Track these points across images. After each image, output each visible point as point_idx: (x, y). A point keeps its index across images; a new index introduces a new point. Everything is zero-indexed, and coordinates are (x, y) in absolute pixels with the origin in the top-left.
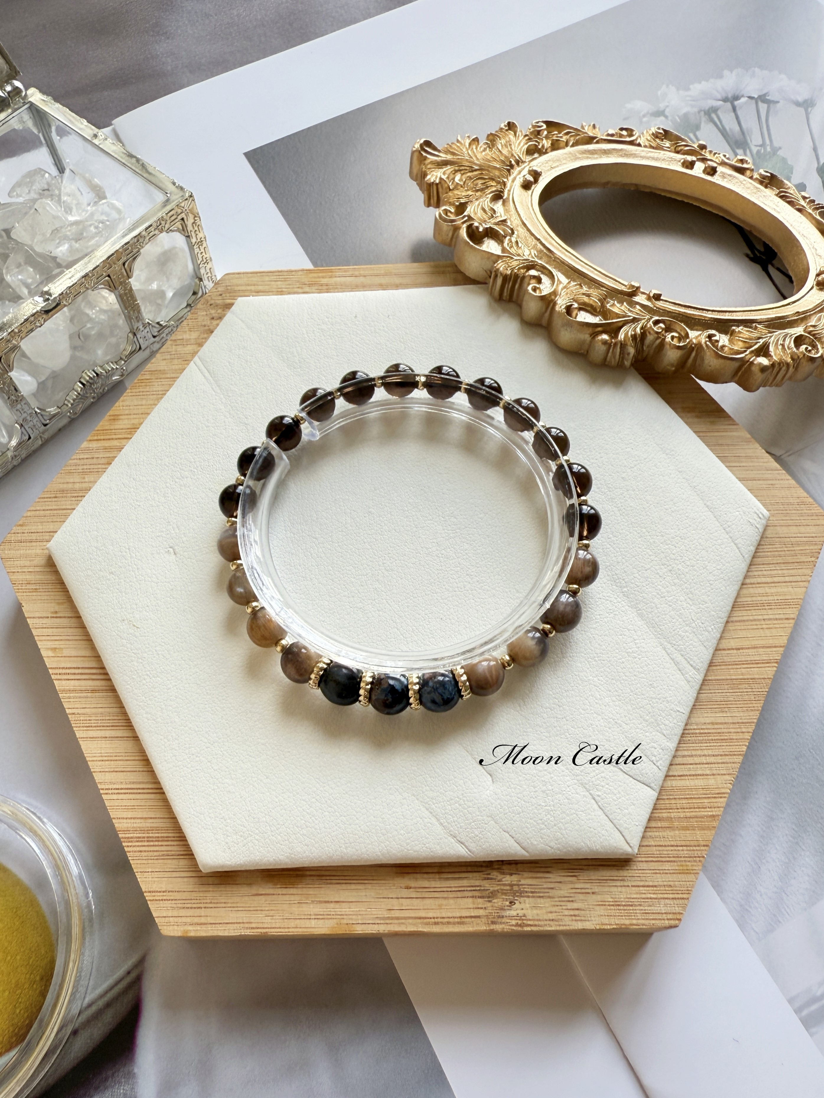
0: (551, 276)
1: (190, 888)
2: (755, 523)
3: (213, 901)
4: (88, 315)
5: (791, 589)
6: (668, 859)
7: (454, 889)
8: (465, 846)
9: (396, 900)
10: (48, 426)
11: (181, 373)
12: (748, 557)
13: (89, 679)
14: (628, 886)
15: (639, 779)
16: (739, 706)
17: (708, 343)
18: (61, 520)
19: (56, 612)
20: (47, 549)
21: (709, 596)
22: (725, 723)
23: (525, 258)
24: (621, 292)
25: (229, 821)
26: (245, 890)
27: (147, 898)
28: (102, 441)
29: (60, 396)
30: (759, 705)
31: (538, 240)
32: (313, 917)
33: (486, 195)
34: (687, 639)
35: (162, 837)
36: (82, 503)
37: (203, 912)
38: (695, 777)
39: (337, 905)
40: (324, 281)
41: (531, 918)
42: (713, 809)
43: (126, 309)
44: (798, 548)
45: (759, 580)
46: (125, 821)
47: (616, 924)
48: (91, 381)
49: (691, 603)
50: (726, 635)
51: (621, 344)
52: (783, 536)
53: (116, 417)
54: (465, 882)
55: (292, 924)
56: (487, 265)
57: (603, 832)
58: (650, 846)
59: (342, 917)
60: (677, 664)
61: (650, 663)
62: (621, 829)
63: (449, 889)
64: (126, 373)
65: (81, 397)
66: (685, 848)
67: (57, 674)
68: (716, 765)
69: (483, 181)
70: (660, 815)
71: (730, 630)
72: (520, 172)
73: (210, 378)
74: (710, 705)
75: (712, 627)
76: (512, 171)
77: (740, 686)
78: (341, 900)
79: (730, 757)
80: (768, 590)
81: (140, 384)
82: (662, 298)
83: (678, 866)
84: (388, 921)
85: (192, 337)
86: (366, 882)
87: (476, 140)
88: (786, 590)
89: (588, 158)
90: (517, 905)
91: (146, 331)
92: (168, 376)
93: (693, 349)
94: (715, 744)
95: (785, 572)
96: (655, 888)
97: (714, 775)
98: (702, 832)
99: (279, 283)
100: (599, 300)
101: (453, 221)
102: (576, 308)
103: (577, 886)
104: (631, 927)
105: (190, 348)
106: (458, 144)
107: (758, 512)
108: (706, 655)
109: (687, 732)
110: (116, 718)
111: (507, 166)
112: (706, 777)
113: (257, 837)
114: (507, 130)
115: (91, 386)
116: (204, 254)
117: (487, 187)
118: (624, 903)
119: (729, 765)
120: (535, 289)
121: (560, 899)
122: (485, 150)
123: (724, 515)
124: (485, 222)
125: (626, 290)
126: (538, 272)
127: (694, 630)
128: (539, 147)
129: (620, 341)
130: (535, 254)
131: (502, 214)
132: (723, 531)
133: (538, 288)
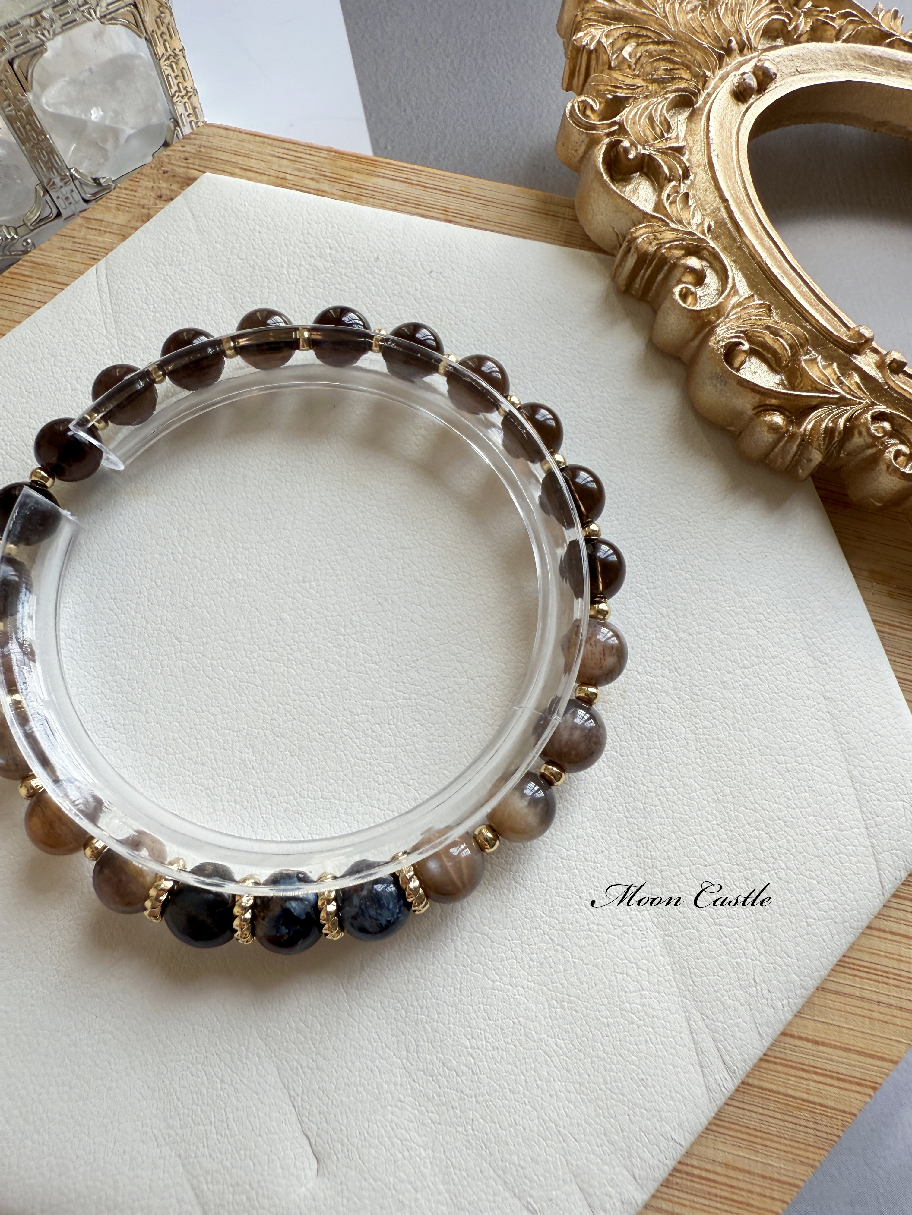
0: (722, 275)
12: (890, 888)
16: (782, 1148)
21: (798, 945)
22: (749, 1172)
23: (689, 229)
24: (837, 342)
31: (725, 201)
33: (666, 93)
34: (732, 1013)
40: (358, 178)
43: (24, 144)
45: (895, 927)
49: (762, 950)
51: (803, 439)
56: (621, 223)
60: (700, 1052)
61: (654, 1040)
69: (670, 66)
72: (741, 64)
73: (109, 304)
74: (736, 1131)
75: (785, 1002)
76: (727, 59)
77: (796, 1113)
82: (906, 369)
85: (116, 221)
91: (68, 188)
92: (56, 277)
94: (719, 1205)
100: (791, 346)
101: (593, 127)
102: (744, 351)
105: (108, 238)
111: (722, 48)
117: (672, 79)
120: (684, 296)
122: (693, 10)
123: (876, 802)
124: (645, 143)
125: (845, 338)
126: (704, 263)
127: (751, 1000)
128: (790, 28)
129: (805, 434)
130: (709, 227)
131: (682, 135)
132: (864, 830)
133: (692, 293)
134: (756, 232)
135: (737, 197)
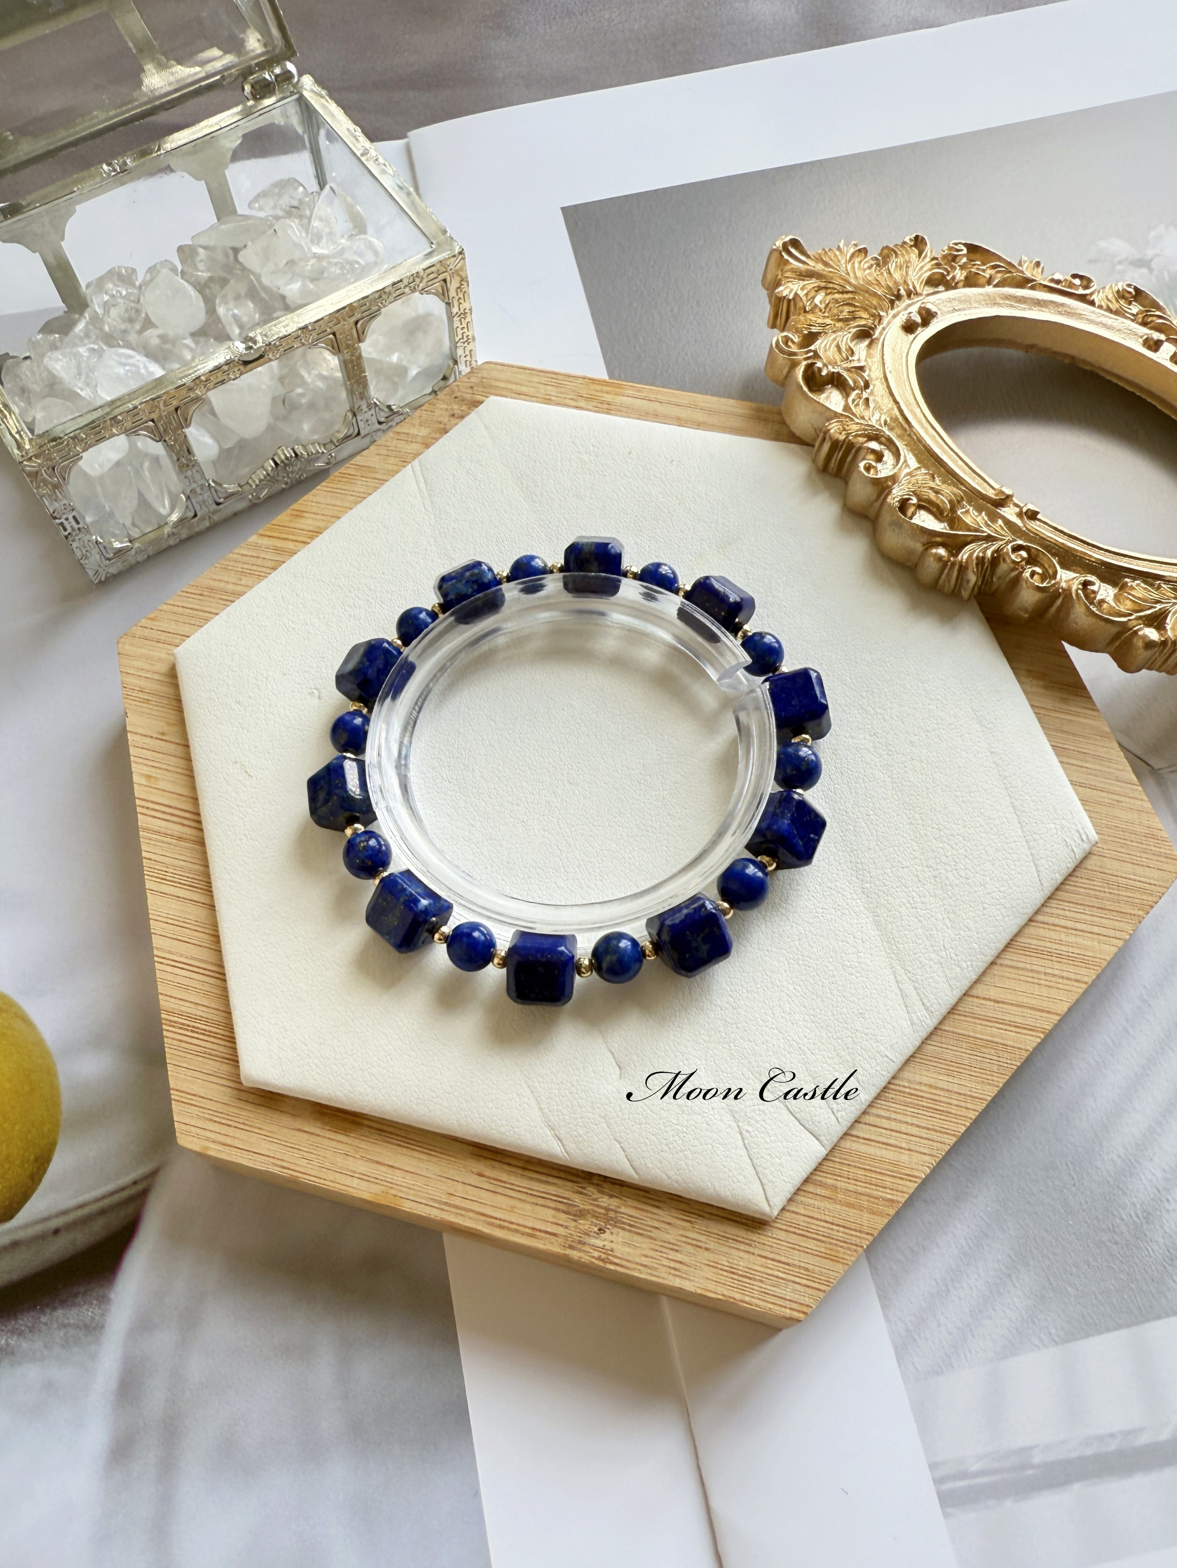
0: (897, 454)
1: (226, 1099)
2: (1073, 844)
3: (246, 1122)
4: (302, 377)
5: (1097, 944)
6: (814, 1236)
7: (535, 1193)
8: (563, 1145)
9: (461, 1185)
10: (221, 506)
11: (393, 476)
12: (1048, 888)
13: (178, 823)
14: (754, 1254)
15: (807, 1126)
16: (973, 1074)
17: (1080, 592)
18: (200, 624)
19: (163, 734)
20: (173, 655)
21: (977, 923)
22: (948, 1091)
23: (870, 423)
24: (986, 498)
25: (289, 1033)
26: (286, 1120)
27: (172, 1097)
28: (275, 540)
29: (245, 471)
30: (1000, 1080)
31: (897, 403)
32: (357, 1175)
33: (850, 329)
34: (928, 969)
35: (210, 1032)
36: (229, 609)
37: (231, 1131)
38: (884, 1146)
39: (390, 1171)
40: (608, 398)
41: (619, 1255)
42: (895, 1193)
43: (349, 380)
44: (1124, 894)
45: (1057, 921)
46: (172, 1000)
47: (723, 1295)
48: (286, 462)
49: (949, 925)
50: (987, 979)
51: (961, 566)
52: (1110, 872)
53: (299, 513)
54: (551, 1189)
55: (331, 1176)
56: (818, 421)
57: (740, 1177)
58: (797, 1213)
59: (391, 1185)
60: (904, 996)
61: (869, 987)
62: (765, 1181)
63: (530, 1192)
64: (333, 461)
65: (270, 479)
66: (842, 1229)
67: (143, 807)
68: (917, 1139)
69: (853, 309)
70: (823, 1179)
71: (994, 975)
72: (909, 305)
73: (425, 490)
74: (936, 1062)
75: (969, 963)
76: (897, 302)
77: (983, 1050)
78: (397, 1165)
79: (939, 1134)
80: (1063, 937)
81: (341, 479)
82: (1039, 516)
83: (825, 1248)
84: (443, 1207)
85: (421, 434)
86: (433, 1153)
87: (864, 251)
88: (1089, 943)
89: (1012, 306)
90: (607, 1235)
91: (370, 413)
92: (378, 476)
93: (1060, 594)
94: (925, 1113)
95: (1095, 919)
96: (787, 1267)
97: (910, 1150)
98: (871, 1216)
99: (549, 388)
100: (951, 502)
101: (794, 354)
102: (914, 505)
103: (689, 1234)
104: (741, 1304)
105: (414, 447)
106: (837, 253)
107: (1081, 831)
108: (949, 997)
109: (891, 1086)
110: (197, 877)
111: (893, 295)
112: (898, 1150)
113: (316, 1061)
114: (911, 246)
115: (285, 468)
116: (465, 330)
117: (854, 318)
118: (741, 1273)
119: (935, 1144)
120: (868, 468)
121: (662, 1244)
122: (870, 267)
123: (1034, 824)
124: (835, 364)
125: (993, 496)
126: (882, 447)
127: (942, 961)
128: (948, 278)
129: (961, 562)
130: (885, 422)
131: (863, 358)
132: (1025, 844)
133: (874, 467)
134: (921, 424)
135: (907, 401)
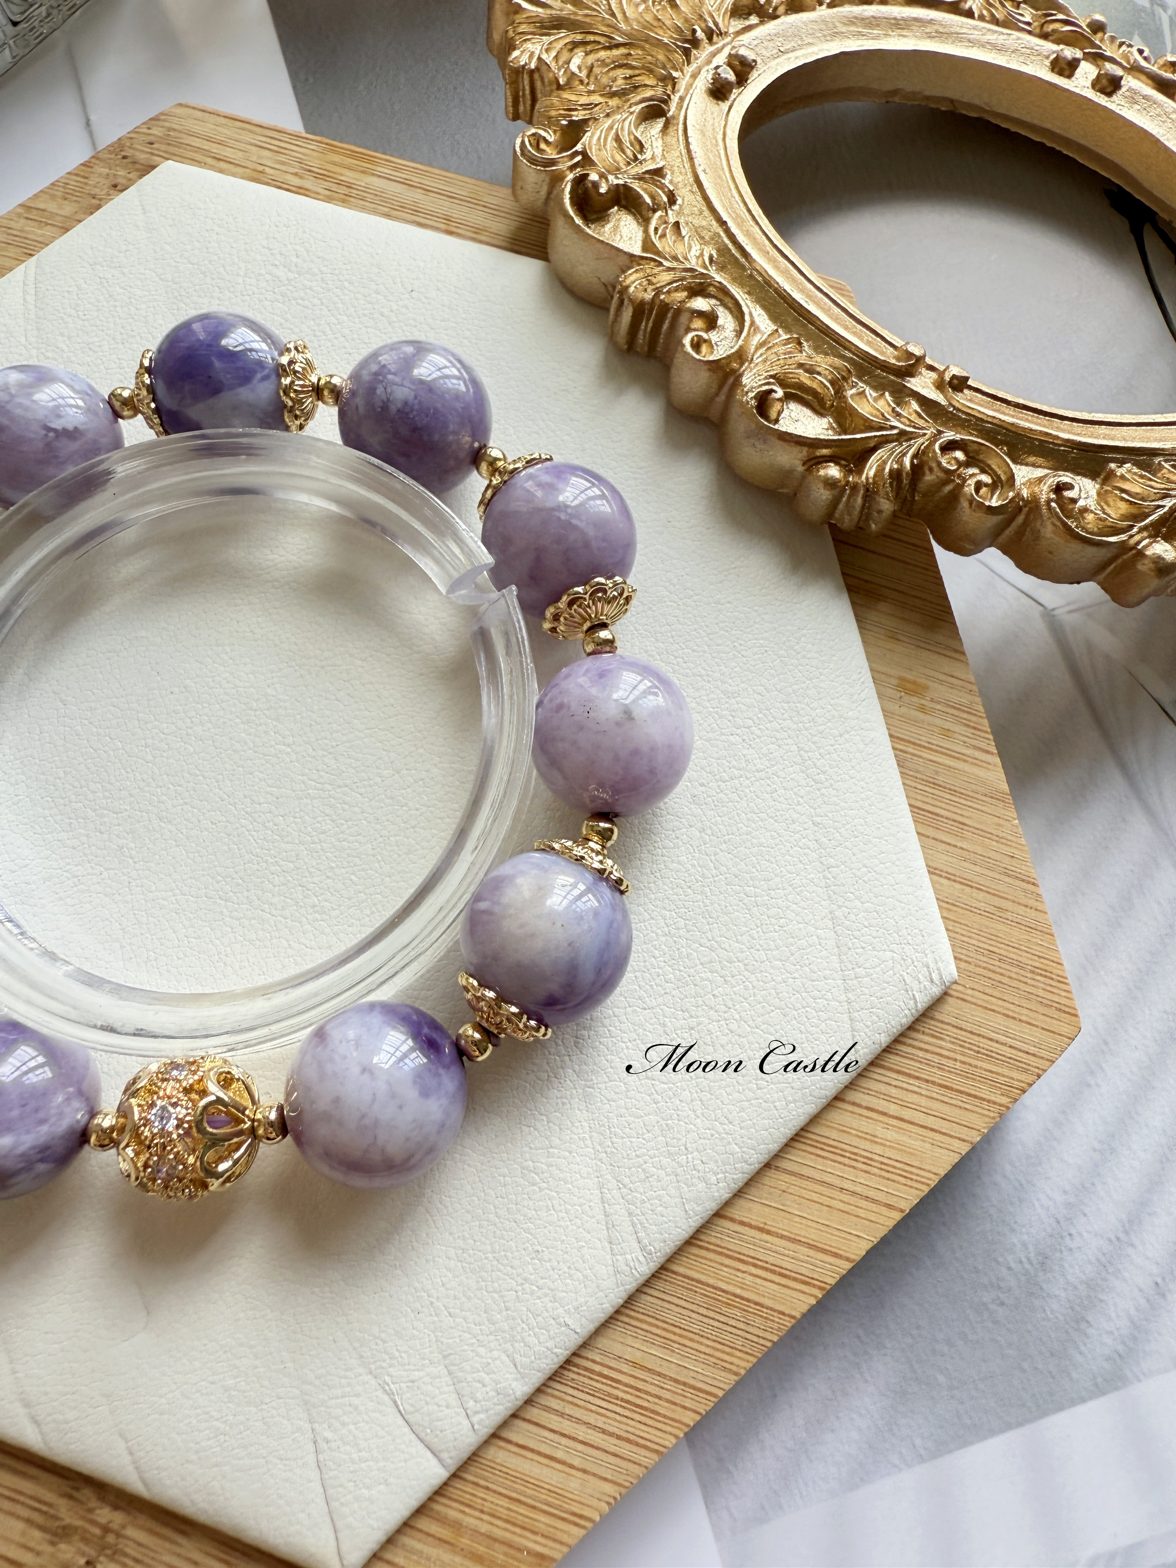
0: (738, 313)
17: (1053, 504)
23: (687, 265)
24: (885, 366)
31: (723, 223)
33: (630, 107)
51: (867, 490)
56: (607, 272)
69: (629, 72)
72: (714, 54)
76: (694, 52)
82: (969, 384)
88: (917, 1144)
89: (861, 34)
93: (1019, 511)
100: (832, 383)
101: (553, 162)
102: (779, 400)
111: (687, 41)
117: (634, 88)
120: (697, 345)
124: (616, 171)
125: (893, 361)
126: (713, 301)
128: (762, 2)
129: (868, 483)
130: (711, 258)
131: (658, 152)
133: (705, 341)
135: (738, 216)
